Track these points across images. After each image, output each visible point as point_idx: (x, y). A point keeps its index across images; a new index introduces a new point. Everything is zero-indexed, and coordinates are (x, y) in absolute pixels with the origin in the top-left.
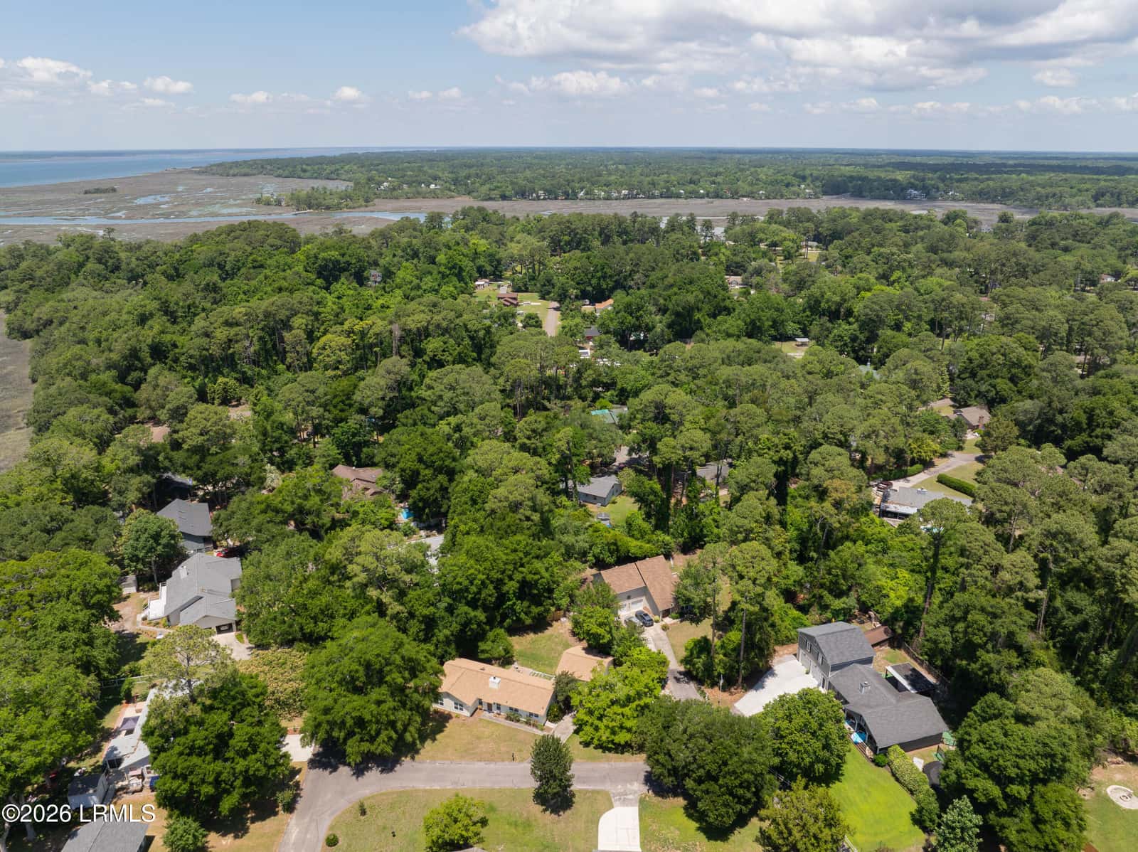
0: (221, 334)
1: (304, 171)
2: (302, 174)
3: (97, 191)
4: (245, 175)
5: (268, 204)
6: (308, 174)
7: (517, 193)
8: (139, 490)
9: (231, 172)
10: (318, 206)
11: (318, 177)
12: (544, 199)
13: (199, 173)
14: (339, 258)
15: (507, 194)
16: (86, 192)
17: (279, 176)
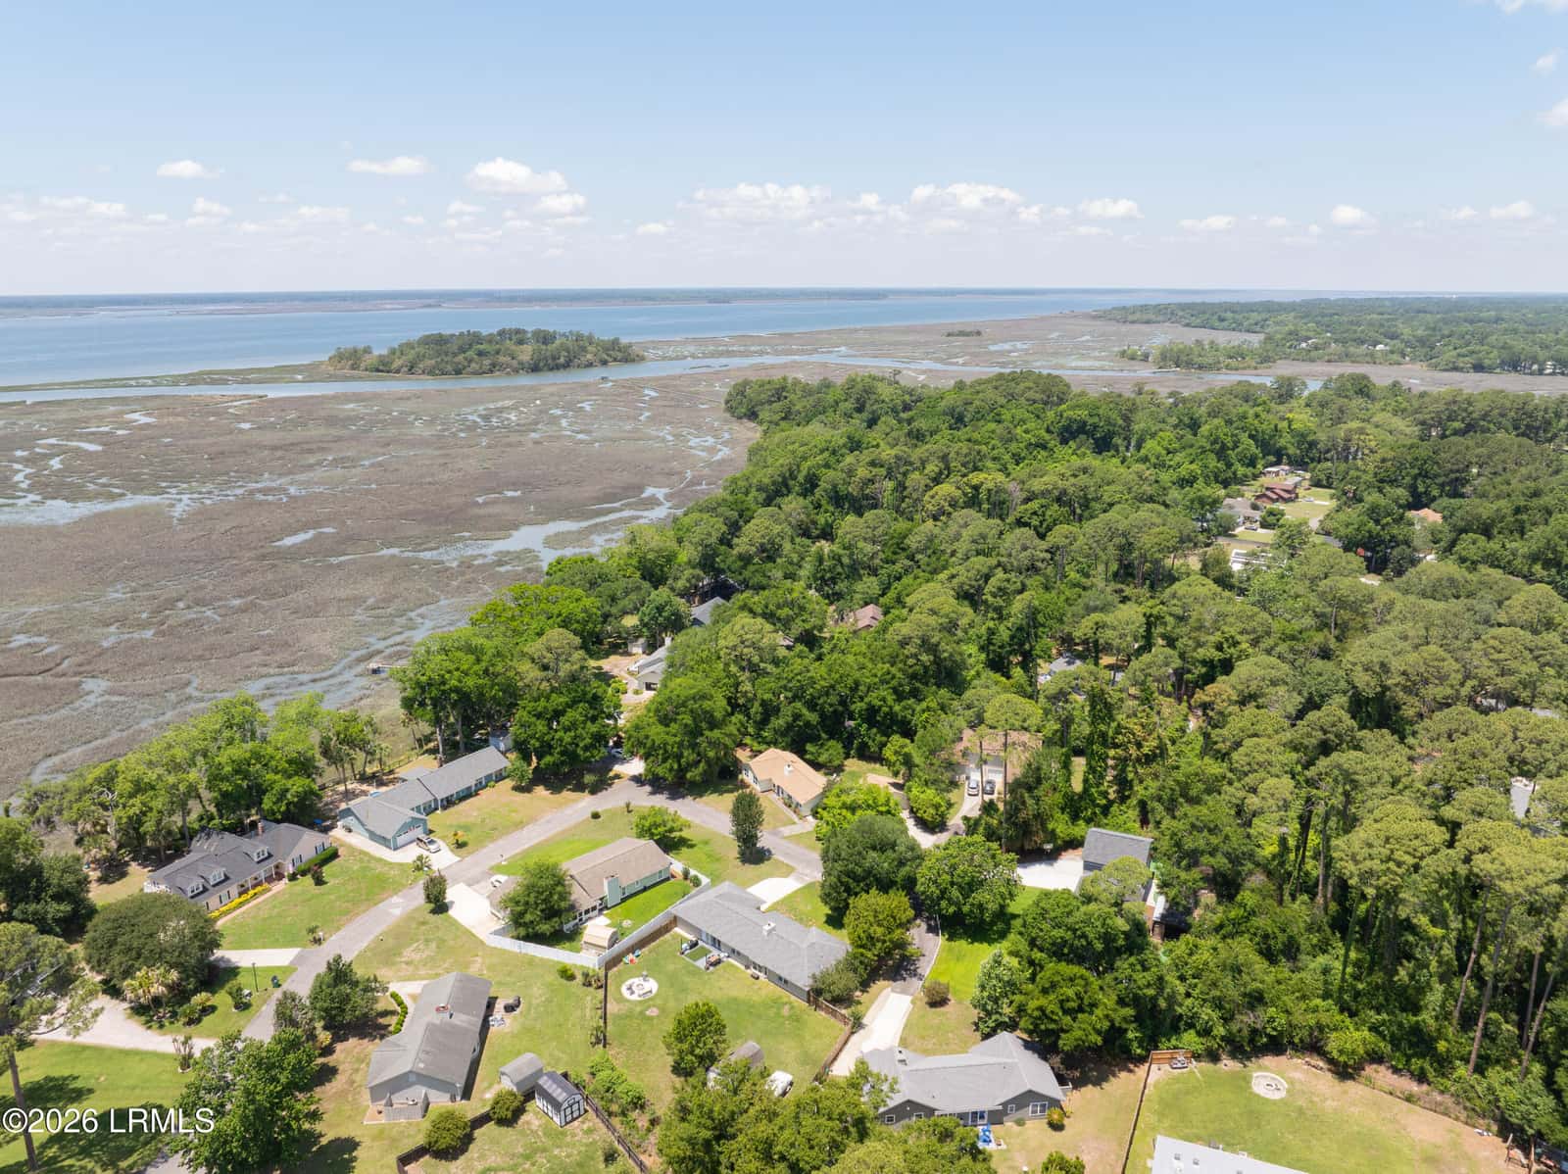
0: (862, 472)
1: (1222, 320)
2: (1217, 324)
3: (962, 334)
4: (1148, 322)
5: (1133, 358)
6: (1225, 324)
7: (1502, 364)
8: (688, 580)
9: (1130, 318)
10: (1189, 364)
11: (1237, 327)
12: (1553, 374)
13: (1095, 318)
14: (1087, 418)
15: (1487, 362)
16: (949, 335)
17: (1188, 325)
